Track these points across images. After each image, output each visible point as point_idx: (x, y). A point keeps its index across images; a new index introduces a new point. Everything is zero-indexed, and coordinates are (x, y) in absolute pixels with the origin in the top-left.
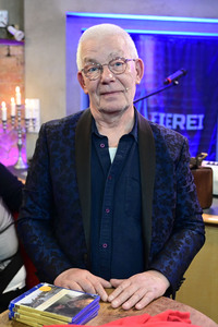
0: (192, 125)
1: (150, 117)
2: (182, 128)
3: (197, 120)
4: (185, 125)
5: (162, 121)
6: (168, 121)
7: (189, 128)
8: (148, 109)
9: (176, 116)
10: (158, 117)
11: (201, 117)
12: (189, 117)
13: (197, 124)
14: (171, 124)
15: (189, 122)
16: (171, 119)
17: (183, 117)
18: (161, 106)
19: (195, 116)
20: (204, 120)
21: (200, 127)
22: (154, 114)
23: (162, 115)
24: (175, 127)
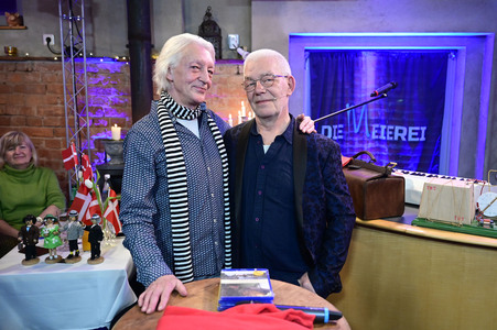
0: (413, 137)
1: (370, 128)
2: (404, 139)
3: (420, 132)
4: (406, 137)
5: (383, 132)
6: (389, 133)
7: (410, 139)
8: (369, 121)
9: (397, 128)
10: (379, 129)
11: (423, 129)
12: (411, 129)
13: (419, 136)
14: (392, 136)
15: (411, 134)
16: (393, 131)
17: (404, 129)
18: (383, 118)
19: (417, 128)
20: (426, 131)
21: (423, 139)
22: (375, 126)
23: (383, 127)
24: (396, 138)
